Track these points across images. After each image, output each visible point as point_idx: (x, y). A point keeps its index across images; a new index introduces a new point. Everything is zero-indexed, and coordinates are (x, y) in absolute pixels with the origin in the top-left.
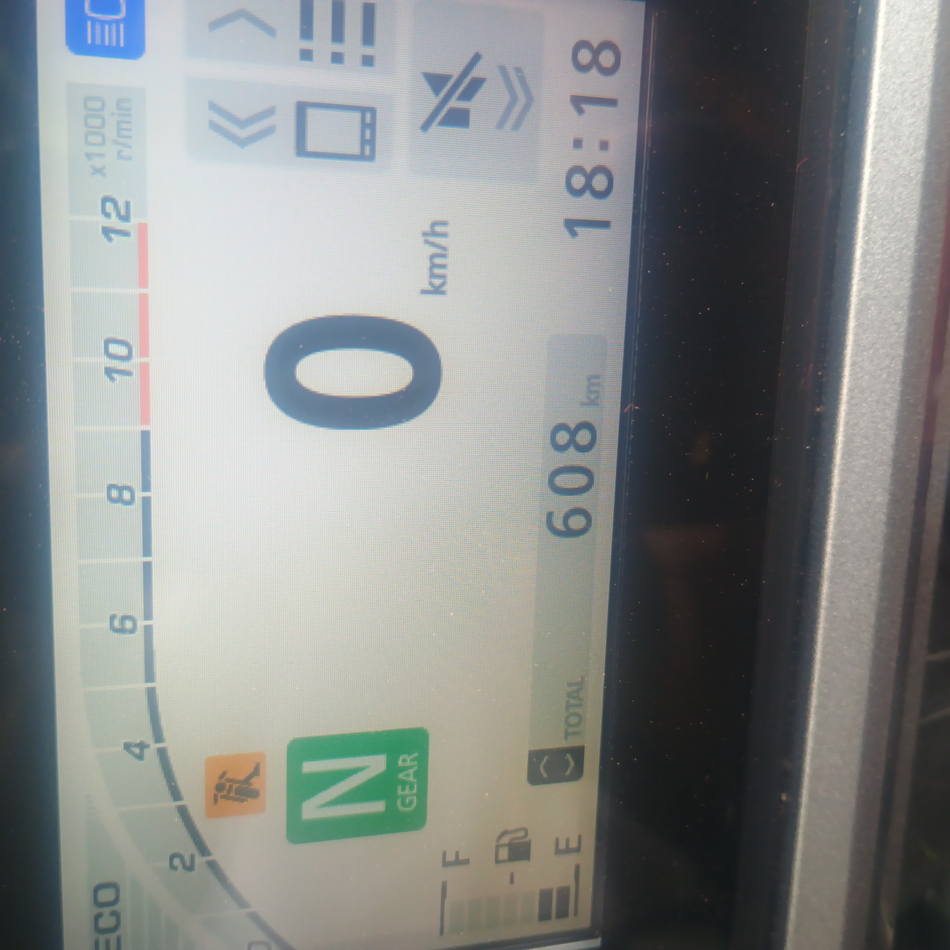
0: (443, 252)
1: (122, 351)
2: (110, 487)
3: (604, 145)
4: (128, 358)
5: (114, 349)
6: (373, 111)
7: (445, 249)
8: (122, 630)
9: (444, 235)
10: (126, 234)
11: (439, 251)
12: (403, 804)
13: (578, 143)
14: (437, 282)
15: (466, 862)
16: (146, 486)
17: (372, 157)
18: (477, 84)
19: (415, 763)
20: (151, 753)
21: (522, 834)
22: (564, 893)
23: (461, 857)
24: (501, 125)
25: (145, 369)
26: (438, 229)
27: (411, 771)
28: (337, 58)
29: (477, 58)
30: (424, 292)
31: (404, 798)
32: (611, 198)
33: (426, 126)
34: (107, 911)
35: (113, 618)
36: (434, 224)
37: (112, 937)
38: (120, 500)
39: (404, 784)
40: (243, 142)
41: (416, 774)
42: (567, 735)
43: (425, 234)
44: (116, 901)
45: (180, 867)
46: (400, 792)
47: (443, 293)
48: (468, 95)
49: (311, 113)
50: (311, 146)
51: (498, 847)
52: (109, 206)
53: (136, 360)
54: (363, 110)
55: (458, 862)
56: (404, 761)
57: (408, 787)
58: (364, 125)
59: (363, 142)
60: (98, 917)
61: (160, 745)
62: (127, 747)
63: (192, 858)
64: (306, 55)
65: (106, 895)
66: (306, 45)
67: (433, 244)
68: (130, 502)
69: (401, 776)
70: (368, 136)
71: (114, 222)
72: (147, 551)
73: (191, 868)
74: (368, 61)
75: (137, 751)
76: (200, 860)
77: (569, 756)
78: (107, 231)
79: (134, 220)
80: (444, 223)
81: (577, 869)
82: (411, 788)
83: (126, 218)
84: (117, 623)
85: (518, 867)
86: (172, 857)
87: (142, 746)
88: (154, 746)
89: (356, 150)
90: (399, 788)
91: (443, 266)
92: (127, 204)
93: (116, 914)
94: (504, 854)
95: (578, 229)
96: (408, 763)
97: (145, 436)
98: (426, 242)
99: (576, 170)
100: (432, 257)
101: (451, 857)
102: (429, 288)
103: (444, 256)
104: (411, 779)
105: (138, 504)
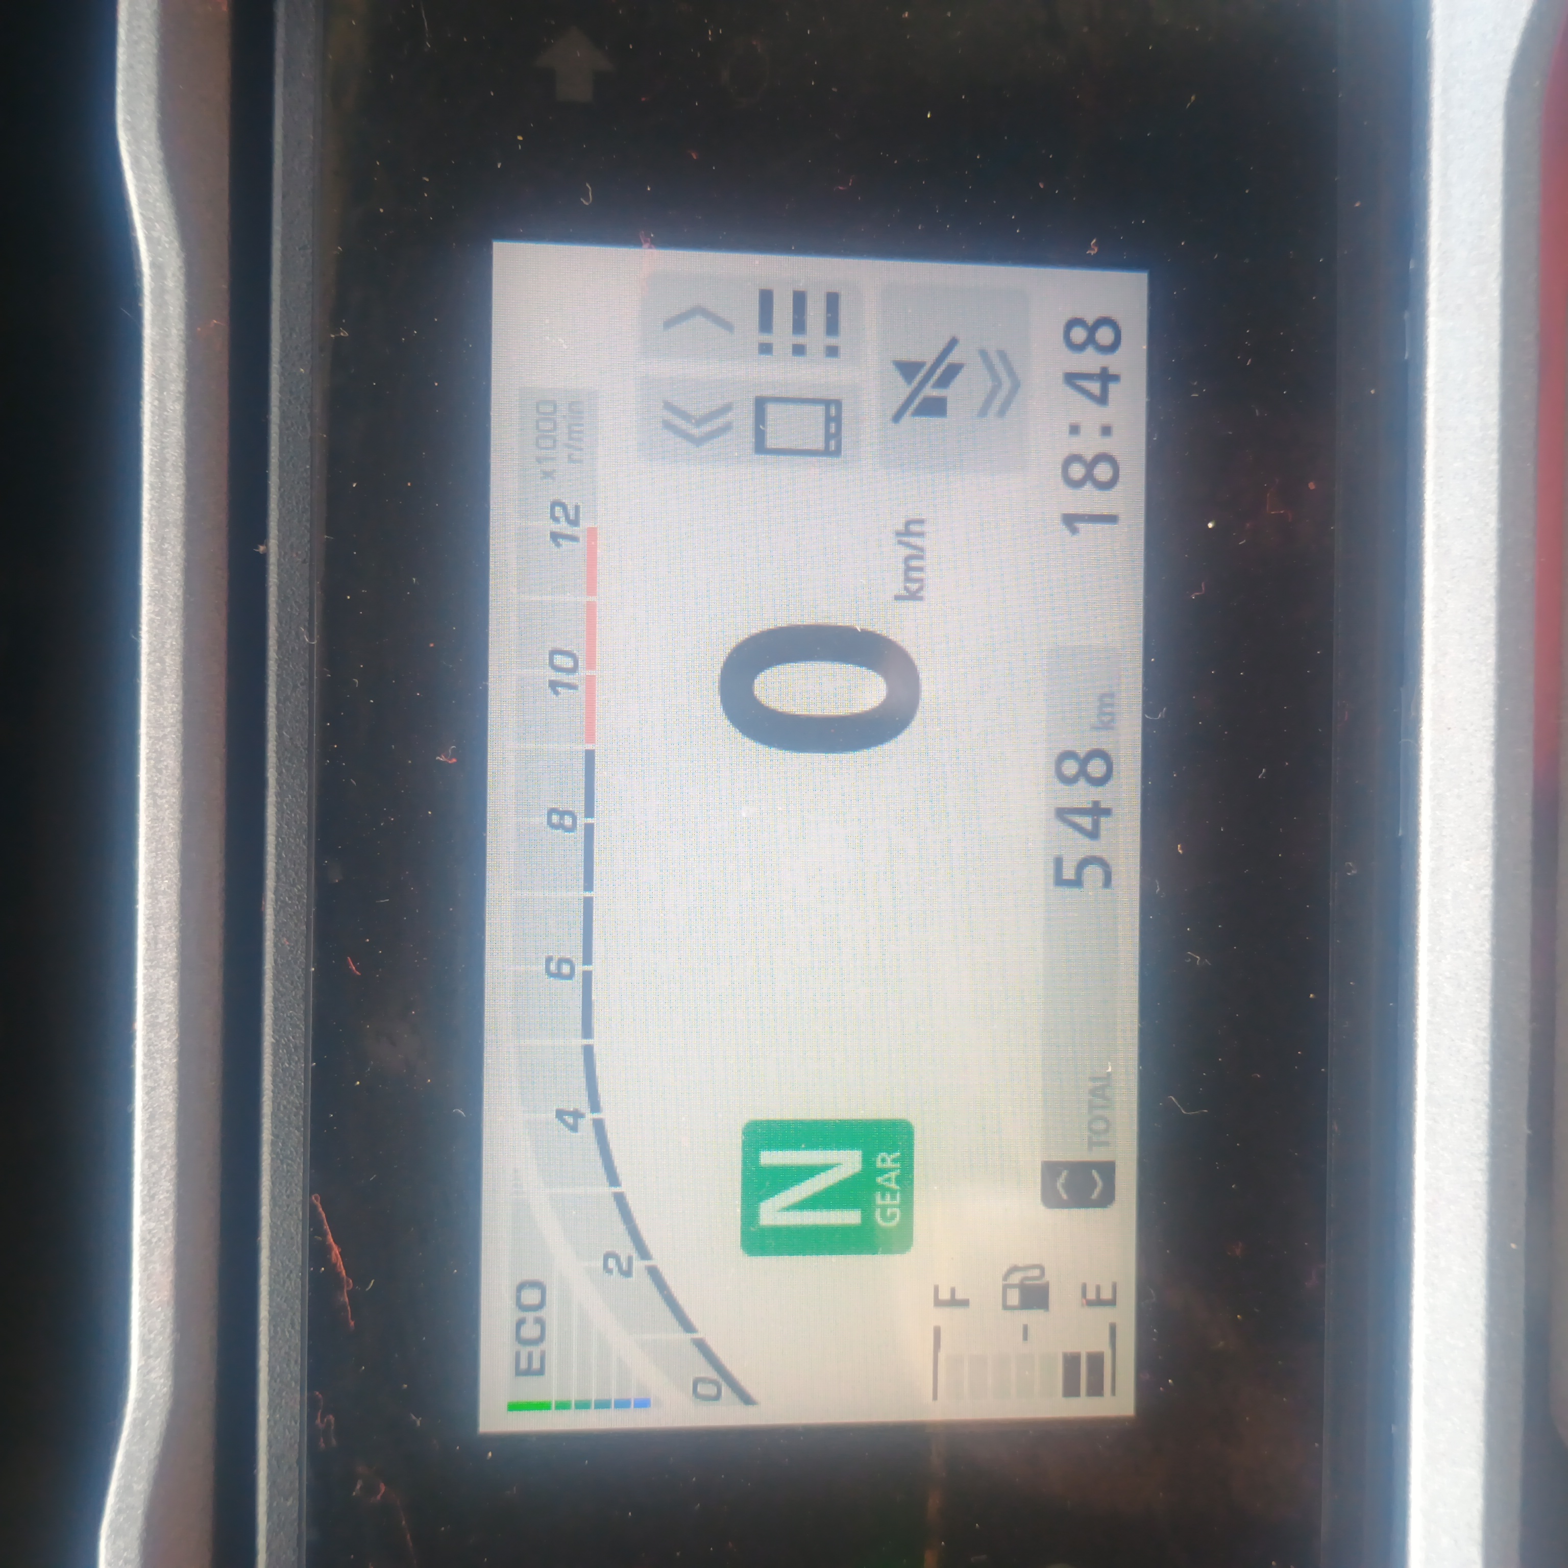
0: (919, 553)
1: (567, 663)
2: (552, 811)
3: (1106, 431)
4: (574, 670)
5: (559, 660)
6: (838, 403)
7: (921, 549)
8: (559, 975)
9: (921, 534)
10: (574, 539)
11: (914, 552)
12: (884, 1216)
13: (1075, 430)
14: (914, 586)
15: (965, 1303)
16: (589, 812)
17: (837, 452)
18: (953, 370)
19: (898, 1165)
20: (586, 1124)
21: (1036, 1273)
22: (1096, 1360)
23: (959, 1296)
24: (983, 412)
25: (591, 682)
26: (914, 528)
27: (893, 1175)
28: (799, 350)
29: (953, 342)
30: (898, 598)
31: (884, 1208)
32: (1119, 487)
33: (897, 417)
34: (530, 1316)
35: (549, 960)
36: (908, 523)
37: (536, 1351)
38: (560, 826)
39: (884, 1190)
40: (698, 441)
41: (899, 1180)
42: (1091, 1144)
43: (898, 534)
44: (541, 1305)
45: (615, 1270)
46: (879, 1201)
47: (921, 599)
48: (945, 381)
49: (772, 410)
50: (770, 443)
51: (1005, 1288)
52: (558, 511)
53: (582, 672)
54: (827, 403)
55: (955, 1302)
56: (883, 1160)
57: (888, 1196)
58: (828, 419)
59: (828, 437)
60: (520, 1323)
61: (596, 1116)
62: (560, 1114)
63: (630, 1260)
64: (766, 349)
65: (531, 1297)
66: (765, 338)
67: (908, 545)
68: (572, 828)
69: (879, 1180)
70: (833, 429)
71: (563, 527)
72: (589, 884)
73: (627, 1273)
74: (832, 351)
75: (570, 1120)
76: (639, 1265)
77: (1095, 1173)
78: (555, 537)
79: (585, 524)
80: (921, 522)
81: (1113, 1329)
82: (893, 1198)
83: (575, 522)
84: (553, 967)
85: (1033, 1317)
86: (607, 1256)
87: (577, 1115)
88: (590, 1116)
89: (820, 445)
90: (878, 1196)
91: (920, 569)
92: (577, 508)
93: (540, 1322)
94: (1014, 1297)
95: (1081, 526)
96: (889, 1164)
97: (590, 756)
98: (900, 542)
99: (1074, 458)
100: (908, 559)
101: (945, 1295)
102: (903, 593)
103: (921, 558)
104: (893, 1185)
105: (580, 832)
